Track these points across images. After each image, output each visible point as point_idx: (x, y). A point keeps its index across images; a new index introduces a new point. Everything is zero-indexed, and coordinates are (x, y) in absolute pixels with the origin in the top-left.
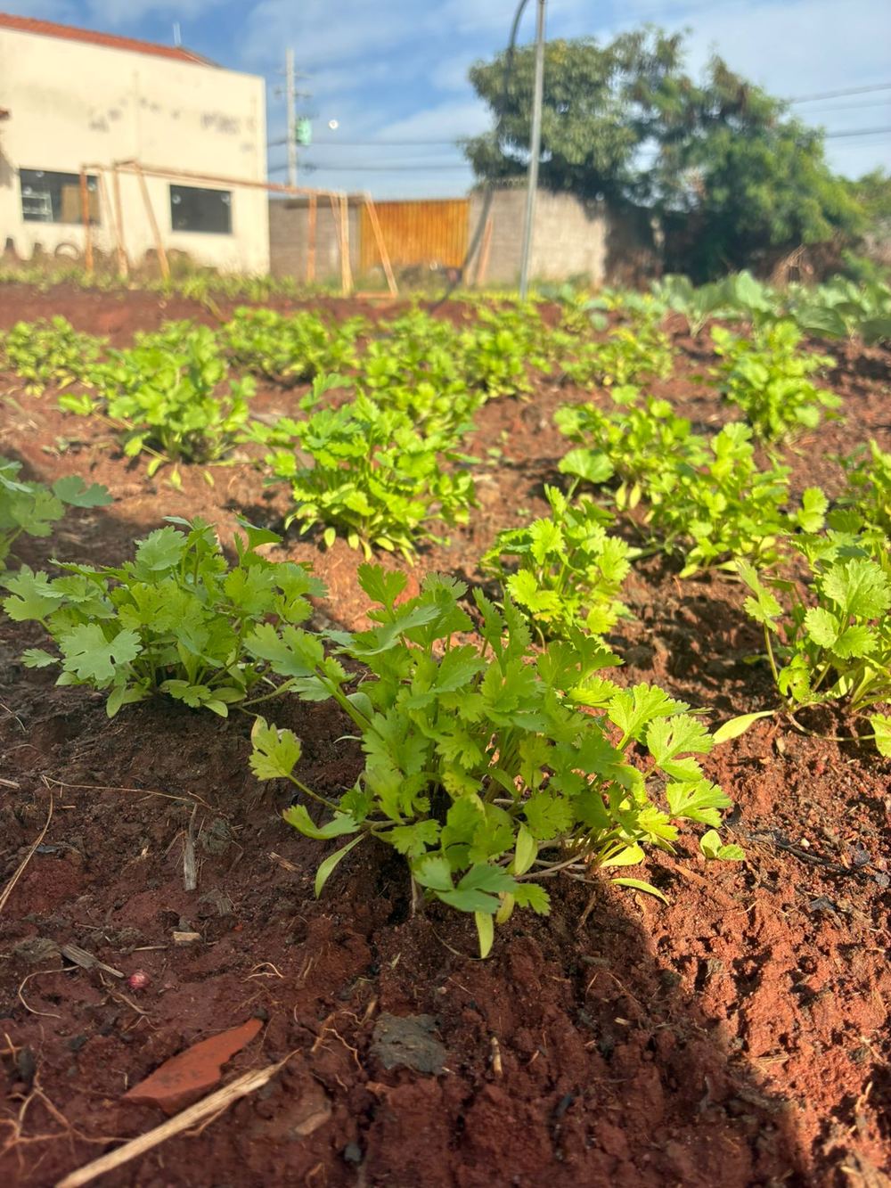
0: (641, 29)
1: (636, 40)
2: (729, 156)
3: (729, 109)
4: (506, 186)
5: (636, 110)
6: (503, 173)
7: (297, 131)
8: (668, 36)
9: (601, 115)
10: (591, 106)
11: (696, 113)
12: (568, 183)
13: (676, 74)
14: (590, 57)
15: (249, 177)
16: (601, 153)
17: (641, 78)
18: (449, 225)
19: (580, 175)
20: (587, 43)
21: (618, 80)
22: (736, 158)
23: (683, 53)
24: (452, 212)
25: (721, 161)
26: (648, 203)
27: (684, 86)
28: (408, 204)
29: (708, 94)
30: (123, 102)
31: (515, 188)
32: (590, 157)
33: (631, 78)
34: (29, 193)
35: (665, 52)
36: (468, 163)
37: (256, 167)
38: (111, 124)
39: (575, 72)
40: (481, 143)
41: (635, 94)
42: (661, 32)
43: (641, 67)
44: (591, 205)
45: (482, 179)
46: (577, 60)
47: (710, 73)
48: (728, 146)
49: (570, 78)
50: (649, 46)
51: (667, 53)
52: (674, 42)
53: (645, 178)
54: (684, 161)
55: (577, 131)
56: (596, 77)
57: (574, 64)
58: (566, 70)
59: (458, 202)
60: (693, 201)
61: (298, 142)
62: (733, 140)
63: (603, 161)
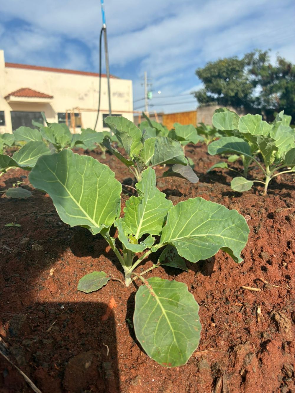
0: (253, 51)
1: (252, 55)
2: (286, 88)
3: (285, 73)
4: (209, 105)
5: (253, 77)
6: (207, 102)
7: (148, 95)
8: (263, 52)
9: (240, 80)
10: (237, 78)
11: (274, 76)
12: (230, 103)
13: (266, 64)
14: (235, 63)
15: (127, 110)
16: (240, 92)
17: (254, 67)
18: (190, 119)
19: (234, 99)
20: (235, 59)
21: (246, 69)
22: (289, 89)
23: (268, 57)
24: (191, 115)
25: (284, 90)
26: (260, 107)
27: (270, 67)
28: (177, 114)
29: (278, 69)
30: (89, 91)
31: (211, 106)
32: (236, 94)
33: (250, 67)
34: (60, 120)
35: (262, 57)
36: (196, 99)
37: (130, 107)
38: (85, 98)
39: (230, 68)
40: (200, 93)
41: (252, 72)
42: (260, 51)
43: (254, 63)
44: (239, 109)
45: (200, 104)
46: (230, 64)
47: (278, 63)
48: (286, 85)
49: (228, 70)
50: (256, 57)
51: (263, 58)
52: (265, 54)
53: (258, 99)
54: (271, 91)
55: (232, 86)
56: (238, 68)
57: (229, 65)
58: (227, 68)
59: (193, 112)
60: (276, 104)
61: (148, 98)
62: (287, 83)
63: (241, 95)
